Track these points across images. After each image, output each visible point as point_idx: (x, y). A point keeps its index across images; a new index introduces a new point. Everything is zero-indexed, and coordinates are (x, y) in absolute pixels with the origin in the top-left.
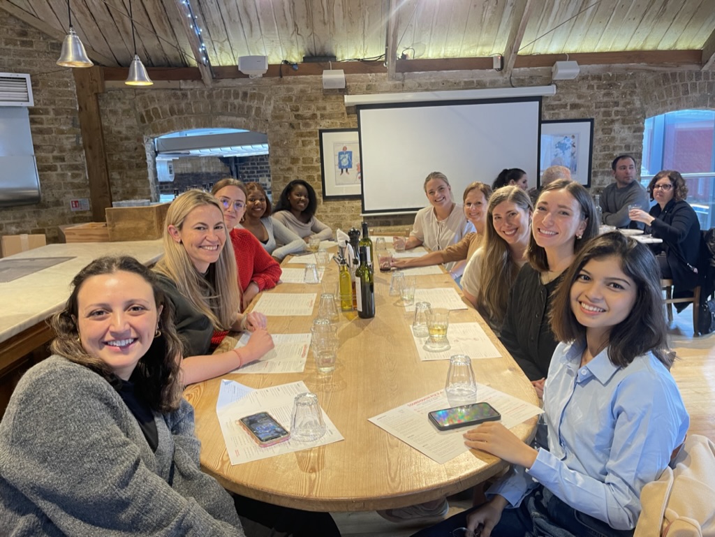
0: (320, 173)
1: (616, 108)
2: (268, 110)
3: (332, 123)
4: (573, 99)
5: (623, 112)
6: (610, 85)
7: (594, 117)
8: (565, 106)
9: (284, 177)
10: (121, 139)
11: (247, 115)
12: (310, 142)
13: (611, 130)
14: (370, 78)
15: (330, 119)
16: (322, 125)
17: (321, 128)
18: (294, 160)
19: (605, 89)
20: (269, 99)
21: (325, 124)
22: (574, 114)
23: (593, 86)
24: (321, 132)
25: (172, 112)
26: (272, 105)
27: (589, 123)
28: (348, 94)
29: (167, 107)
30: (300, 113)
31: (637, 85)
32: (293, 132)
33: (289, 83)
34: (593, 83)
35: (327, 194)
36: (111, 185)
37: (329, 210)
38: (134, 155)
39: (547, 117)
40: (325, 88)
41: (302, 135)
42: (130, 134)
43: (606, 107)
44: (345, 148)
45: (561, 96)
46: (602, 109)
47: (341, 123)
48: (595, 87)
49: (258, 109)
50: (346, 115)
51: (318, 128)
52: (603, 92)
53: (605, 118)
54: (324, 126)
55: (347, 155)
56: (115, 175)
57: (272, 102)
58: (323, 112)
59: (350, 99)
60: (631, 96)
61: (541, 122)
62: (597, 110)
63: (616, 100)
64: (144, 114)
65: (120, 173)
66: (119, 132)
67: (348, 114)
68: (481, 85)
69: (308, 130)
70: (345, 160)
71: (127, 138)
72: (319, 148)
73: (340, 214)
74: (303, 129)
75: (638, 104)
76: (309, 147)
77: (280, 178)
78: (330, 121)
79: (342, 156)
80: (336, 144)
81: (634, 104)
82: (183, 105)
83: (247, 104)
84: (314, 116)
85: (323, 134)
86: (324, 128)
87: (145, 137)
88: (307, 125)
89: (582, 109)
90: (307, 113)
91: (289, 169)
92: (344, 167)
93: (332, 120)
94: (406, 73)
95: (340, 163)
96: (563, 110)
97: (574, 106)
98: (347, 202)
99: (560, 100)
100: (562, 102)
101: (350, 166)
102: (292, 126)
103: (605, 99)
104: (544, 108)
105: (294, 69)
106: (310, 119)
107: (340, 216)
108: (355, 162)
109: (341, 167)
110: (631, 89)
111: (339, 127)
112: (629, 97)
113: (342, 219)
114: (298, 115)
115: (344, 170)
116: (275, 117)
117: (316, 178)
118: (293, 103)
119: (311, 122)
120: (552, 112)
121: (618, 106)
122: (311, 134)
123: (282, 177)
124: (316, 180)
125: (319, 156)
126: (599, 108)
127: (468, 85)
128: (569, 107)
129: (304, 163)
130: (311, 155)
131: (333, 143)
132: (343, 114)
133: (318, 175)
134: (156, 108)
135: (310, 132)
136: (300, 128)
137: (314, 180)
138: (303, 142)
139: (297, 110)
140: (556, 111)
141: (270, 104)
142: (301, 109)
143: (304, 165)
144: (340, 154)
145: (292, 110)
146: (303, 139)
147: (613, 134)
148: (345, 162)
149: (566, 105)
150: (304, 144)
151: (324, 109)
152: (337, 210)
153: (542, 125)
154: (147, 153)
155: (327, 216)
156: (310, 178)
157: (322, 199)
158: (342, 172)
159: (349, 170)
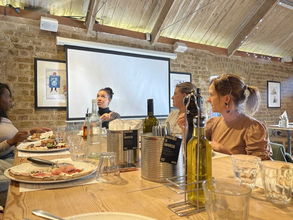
0: (33, 89)
1: (199, 70)
3: (46, 55)
4: (182, 63)
5: (202, 72)
6: (197, 58)
7: (191, 73)
12: (26, 66)
13: (198, 80)
14: (75, 30)
15: (44, 51)
16: (37, 55)
17: (36, 57)
19: (195, 60)
22: (183, 70)
23: (190, 58)
24: (36, 59)
27: (190, 76)
28: (60, 37)
30: (19, 43)
31: (207, 61)
32: (11, 58)
33: (11, 21)
34: (190, 56)
35: (39, 106)
37: (39, 118)
40: (42, 28)
41: (19, 60)
43: (196, 69)
45: (178, 60)
47: (52, 56)
50: (56, 51)
51: (34, 56)
53: (195, 74)
54: (38, 56)
55: (56, 79)
58: (38, 46)
59: (61, 41)
60: (205, 65)
61: (170, 72)
62: (192, 70)
63: (199, 66)
67: (58, 51)
68: (140, 47)
69: (25, 57)
70: (54, 82)
72: (33, 71)
73: (49, 121)
74: (20, 56)
76: (25, 70)
78: (43, 53)
79: (53, 79)
80: (47, 70)
81: (206, 69)
84: (31, 48)
85: (38, 62)
86: (39, 57)
88: (24, 53)
89: (186, 68)
90: (25, 45)
92: (53, 87)
93: (46, 53)
96: (178, 67)
97: (183, 66)
98: (54, 112)
99: (177, 62)
101: (58, 86)
102: (11, 52)
103: (195, 65)
104: (171, 65)
105: (17, 12)
106: (27, 49)
110: (204, 62)
111: (50, 58)
113: (50, 125)
114: (17, 45)
115: (54, 89)
119: (28, 52)
120: (174, 68)
122: (27, 60)
124: (30, 95)
125: (33, 77)
126: (193, 69)
127: (134, 46)
128: (181, 66)
129: (20, 81)
130: (26, 76)
132: (54, 50)
133: (32, 91)
135: (26, 59)
136: (18, 55)
137: (28, 94)
138: (20, 65)
139: (16, 41)
140: (176, 68)
142: (20, 41)
143: (19, 83)
145: (12, 41)
146: (20, 63)
147: (199, 83)
148: (54, 83)
150: (21, 67)
151: (40, 44)
152: (46, 118)
153: (170, 74)
155: (37, 123)
156: (25, 93)
157: (34, 110)
158: (52, 90)
159: (57, 89)
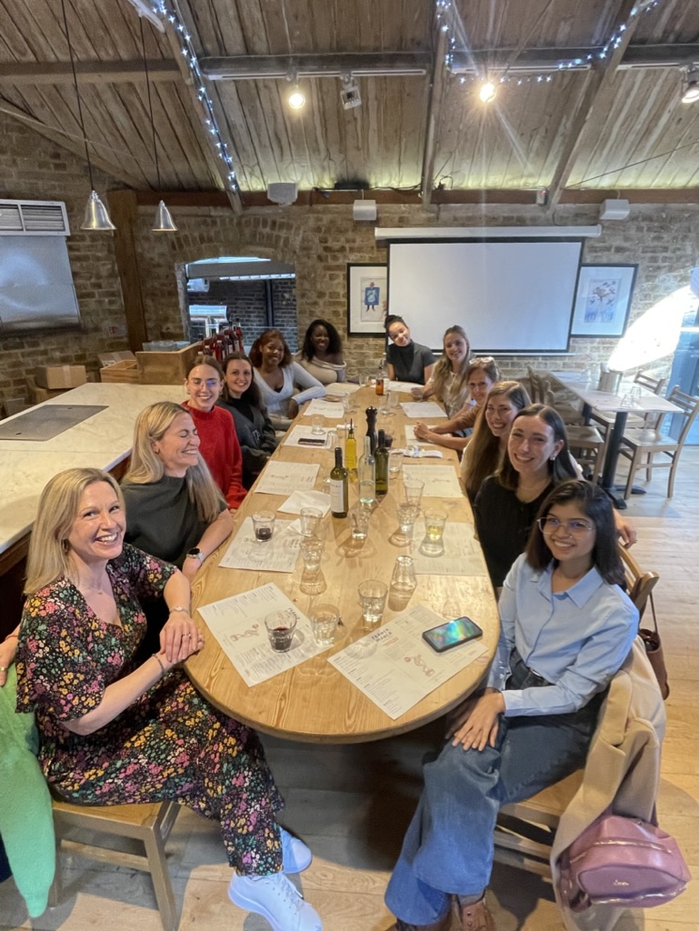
0: (346, 308)
1: (664, 254)
2: (297, 242)
3: (361, 257)
4: (618, 242)
5: (671, 258)
6: (662, 228)
7: (638, 262)
8: (608, 249)
9: (310, 311)
10: (154, 266)
11: (275, 246)
12: (338, 276)
13: (655, 277)
14: (404, 209)
15: (359, 252)
16: (351, 259)
17: (350, 262)
18: (321, 295)
19: (655, 232)
20: (298, 228)
21: (353, 258)
22: (617, 258)
23: (643, 228)
24: (350, 265)
25: (202, 239)
26: (301, 236)
27: (633, 269)
28: (379, 227)
29: (196, 234)
30: (329, 244)
31: (692, 229)
32: (320, 265)
33: (318, 212)
34: (644, 224)
35: (352, 331)
36: (144, 311)
37: (353, 346)
38: (166, 282)
39: (588, 259)
40: (356, 219)
41: (328, 268)
42: (162, 261)
43: (654, 252)
44: (372, 284)
45: (606, 238)
46: (650, 255)
47: (370, 258)
48: (645, 229)
49: (287, 240)
50: (375, 248)
51: (347, 261)
52: (652, 235)
53: (651, 264)
55: (374, 292)
56: (148, 302)
57: (301, 232)
58: (352, 245)
59: (380, 233)
60: (683, 241)
61: (581, 264)
62: (643, 255)
63: (666, 245)
64: (175, 241)
65: (153, 300)
66: (152, 259)
67: (378, 248)
68: (521, 222)
69: (336, 263)
70: (371, 296)
71: (159, 265)
72: (346, 282)
73: (364, 351)
74: (331, 262)
75: (689, 251)
76: (336, 281)
77: (305, 312)
78: (359, 255)
79: (369, 292)
80: (363, 280)
82: (212, 234)
83: (275, 233)
84: (342, 249)
85: (352, 268)
86: (353, 262)
87: (176, 264)
88: (335, 258)
89: (627, 253)
90: (336, 245)
91: (315, 303)
92: (371, 303)
93: (361, 254)
94: (441, 205)
95: (367, 297)
96: (607, 253)
97: (619, 250)
98: (371, 339)
99: (604, 242)
100: (607, 244)
101: (376, 302)
102: (320, 258)
104: (586, 250)
105: (325, 197)
106: (338, 251)
107: (363, 353)
108: (382, 299)
109: (368, 303)
110: (684, 233)
111: (367, 261)
112: (680, 242)
113: (366, 357)
114: (327, 247)
115: (371, 306)
116: (303, 249)
117: (341, 313)
118: (321, 235)
119: (339, 255)
120: (595, 254)
121: (666, 251)
122: (338, 268)
123: (308, 310)
124: (342, 316)
125: (346, 291)
126: (646, 252)
127: (508, 222)
128: (613, 250)
129: (331, 297)
130: (338, 290)
131: (361, 277)
132: (372, 248)
133: (344, 311)
134: (186, 236)
135: (337, 266)
136: (328, 261)
137: (339, 315)
138: (330, 275)
139: (326, 242)
140: (599, 254)
141: (298, 235)
142: (330, 240)
143: (331, 300)
144: (367, 289)
145: (321, 242)
146: (330, 272)
147: (657, 282)
148: (371, 299)
149: (611, 247)
150: (332, 278)
151: (354, 241)
152: (361, 347)
153: (583, 268)
154: (178, 281)
155: (350, 353)
156: (336, 313)
157: (346, 336)
158: (368, 308)
159: (375, 306)
